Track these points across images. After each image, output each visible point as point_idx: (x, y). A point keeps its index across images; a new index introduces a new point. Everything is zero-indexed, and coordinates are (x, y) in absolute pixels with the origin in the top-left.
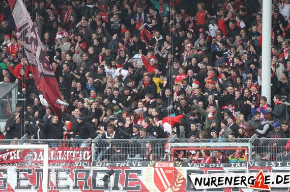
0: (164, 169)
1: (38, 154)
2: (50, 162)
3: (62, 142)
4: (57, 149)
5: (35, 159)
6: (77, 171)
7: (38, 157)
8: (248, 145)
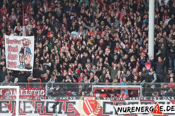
0: (89, 101)
1: (13, 92)
2: (20, 96)
3: (28, 84)
4: (24, 88)
5: (11, 95)
6: (37, 102)
7: (13, 93)
8: (140, 87)
